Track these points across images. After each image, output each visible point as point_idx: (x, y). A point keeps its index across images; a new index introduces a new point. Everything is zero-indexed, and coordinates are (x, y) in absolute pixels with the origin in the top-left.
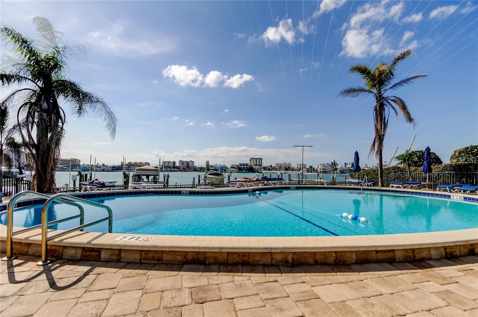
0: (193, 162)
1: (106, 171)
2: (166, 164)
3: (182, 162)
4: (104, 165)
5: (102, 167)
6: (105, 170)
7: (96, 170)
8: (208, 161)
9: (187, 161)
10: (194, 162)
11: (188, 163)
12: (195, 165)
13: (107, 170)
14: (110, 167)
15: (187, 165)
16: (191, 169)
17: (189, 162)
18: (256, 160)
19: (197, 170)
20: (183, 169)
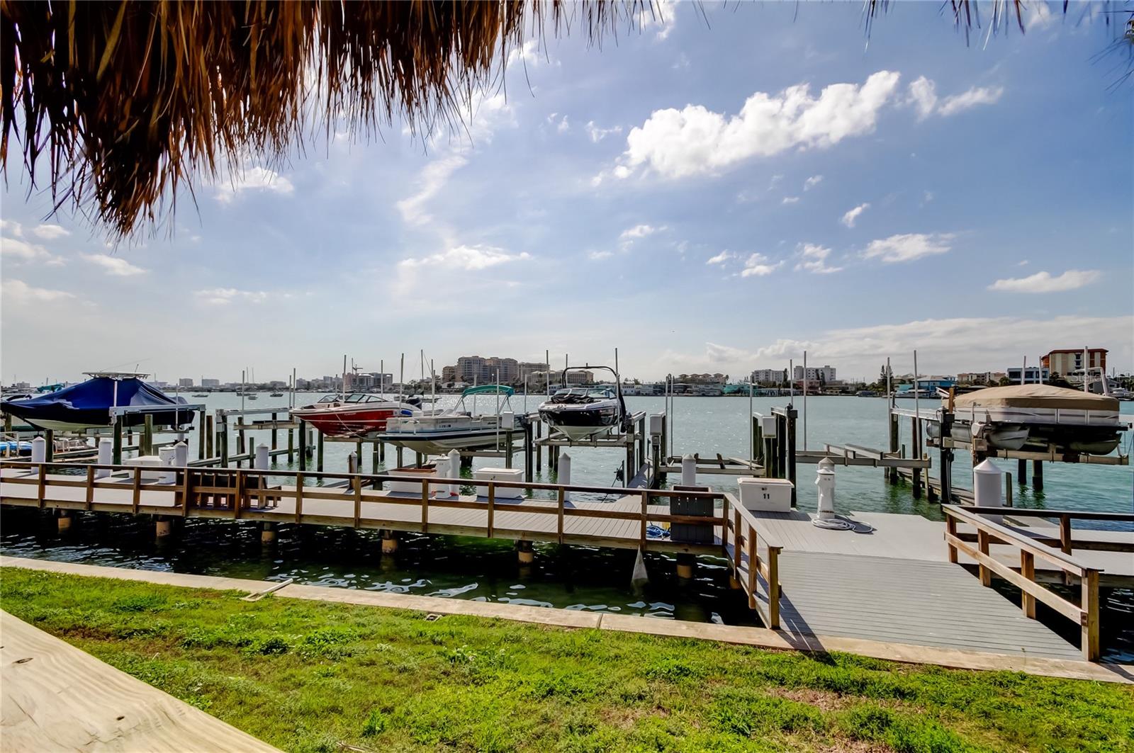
0: (832, 369)
1: (643, 395)
2: (762, 378)
3: (802, 371)
4: (637, 383)
5: (636, 386)
6: (641, 392)
7: (626, 392)
9: (816, 367)
10: (835, 369)
11: (820, 372)
12: (838, 379)
13: (644, 393)
14: (650, 386)
15: (819, 379)
16: (831, 388)
17: (823, 369)
18: (1078, 357)
20: (810, 388)
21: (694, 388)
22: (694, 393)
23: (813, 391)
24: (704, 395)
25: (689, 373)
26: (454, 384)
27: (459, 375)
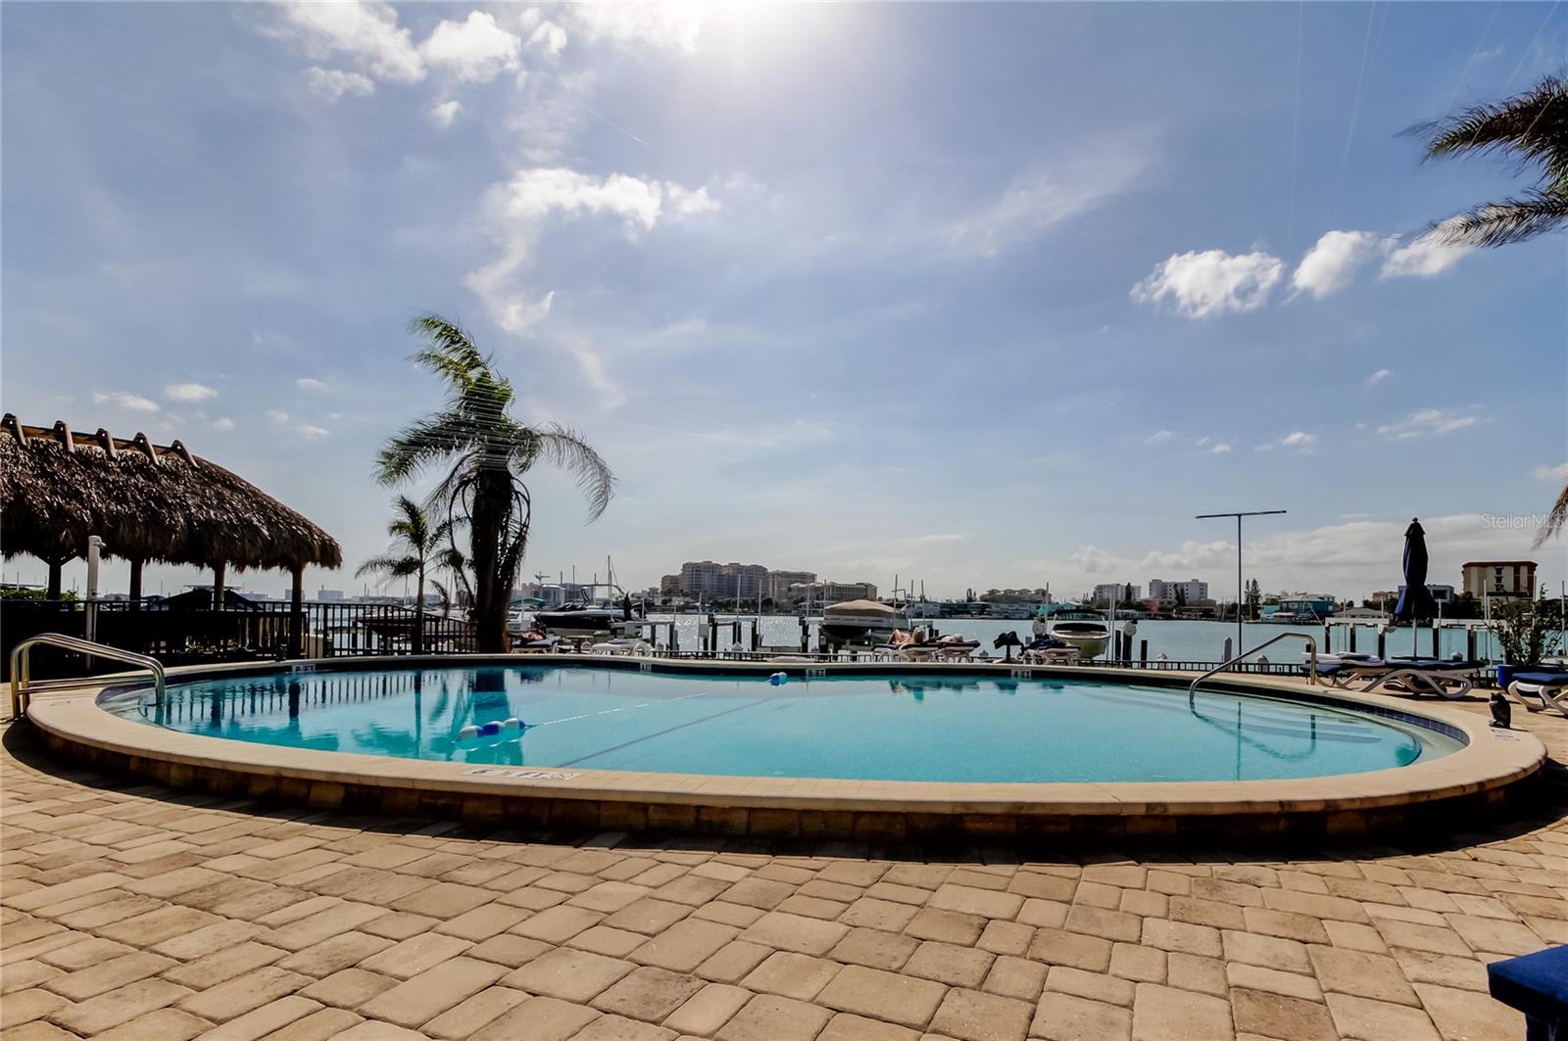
0: (1203, 587)
2: (1107, 595)
3: (1159, 586)
8: (1255, 582)
9: (1177, 581)
10: (1206, 584)
11: (1179, 589)
12: (1209, 597)
14: (936, 605)
15: (1177, 598)
16: (1190, 610)
17: (1187, 584)
18: (1499, 572)
19: (1213, 616)
20: (1160, 609)
21: (994, 608)
22: (994, 615)
23: (1165, 614)
24: (1006, 618)
25: (1001, 588)
26: (670, 600)
27: (684, 586)
